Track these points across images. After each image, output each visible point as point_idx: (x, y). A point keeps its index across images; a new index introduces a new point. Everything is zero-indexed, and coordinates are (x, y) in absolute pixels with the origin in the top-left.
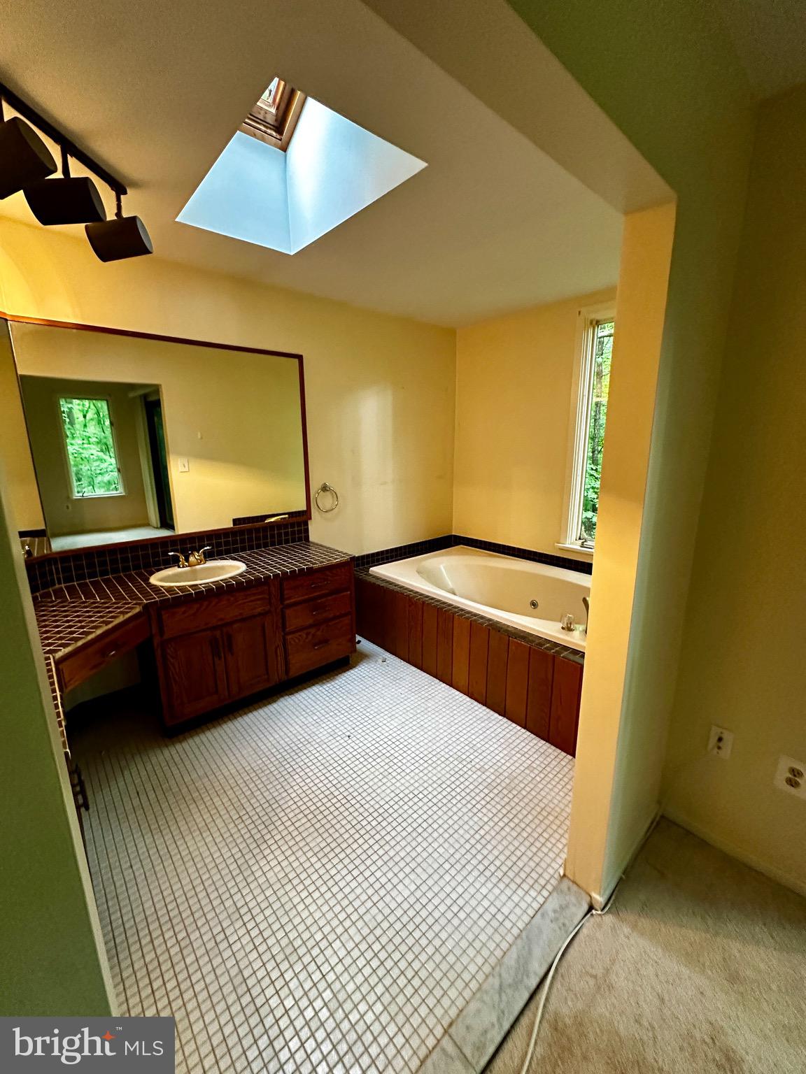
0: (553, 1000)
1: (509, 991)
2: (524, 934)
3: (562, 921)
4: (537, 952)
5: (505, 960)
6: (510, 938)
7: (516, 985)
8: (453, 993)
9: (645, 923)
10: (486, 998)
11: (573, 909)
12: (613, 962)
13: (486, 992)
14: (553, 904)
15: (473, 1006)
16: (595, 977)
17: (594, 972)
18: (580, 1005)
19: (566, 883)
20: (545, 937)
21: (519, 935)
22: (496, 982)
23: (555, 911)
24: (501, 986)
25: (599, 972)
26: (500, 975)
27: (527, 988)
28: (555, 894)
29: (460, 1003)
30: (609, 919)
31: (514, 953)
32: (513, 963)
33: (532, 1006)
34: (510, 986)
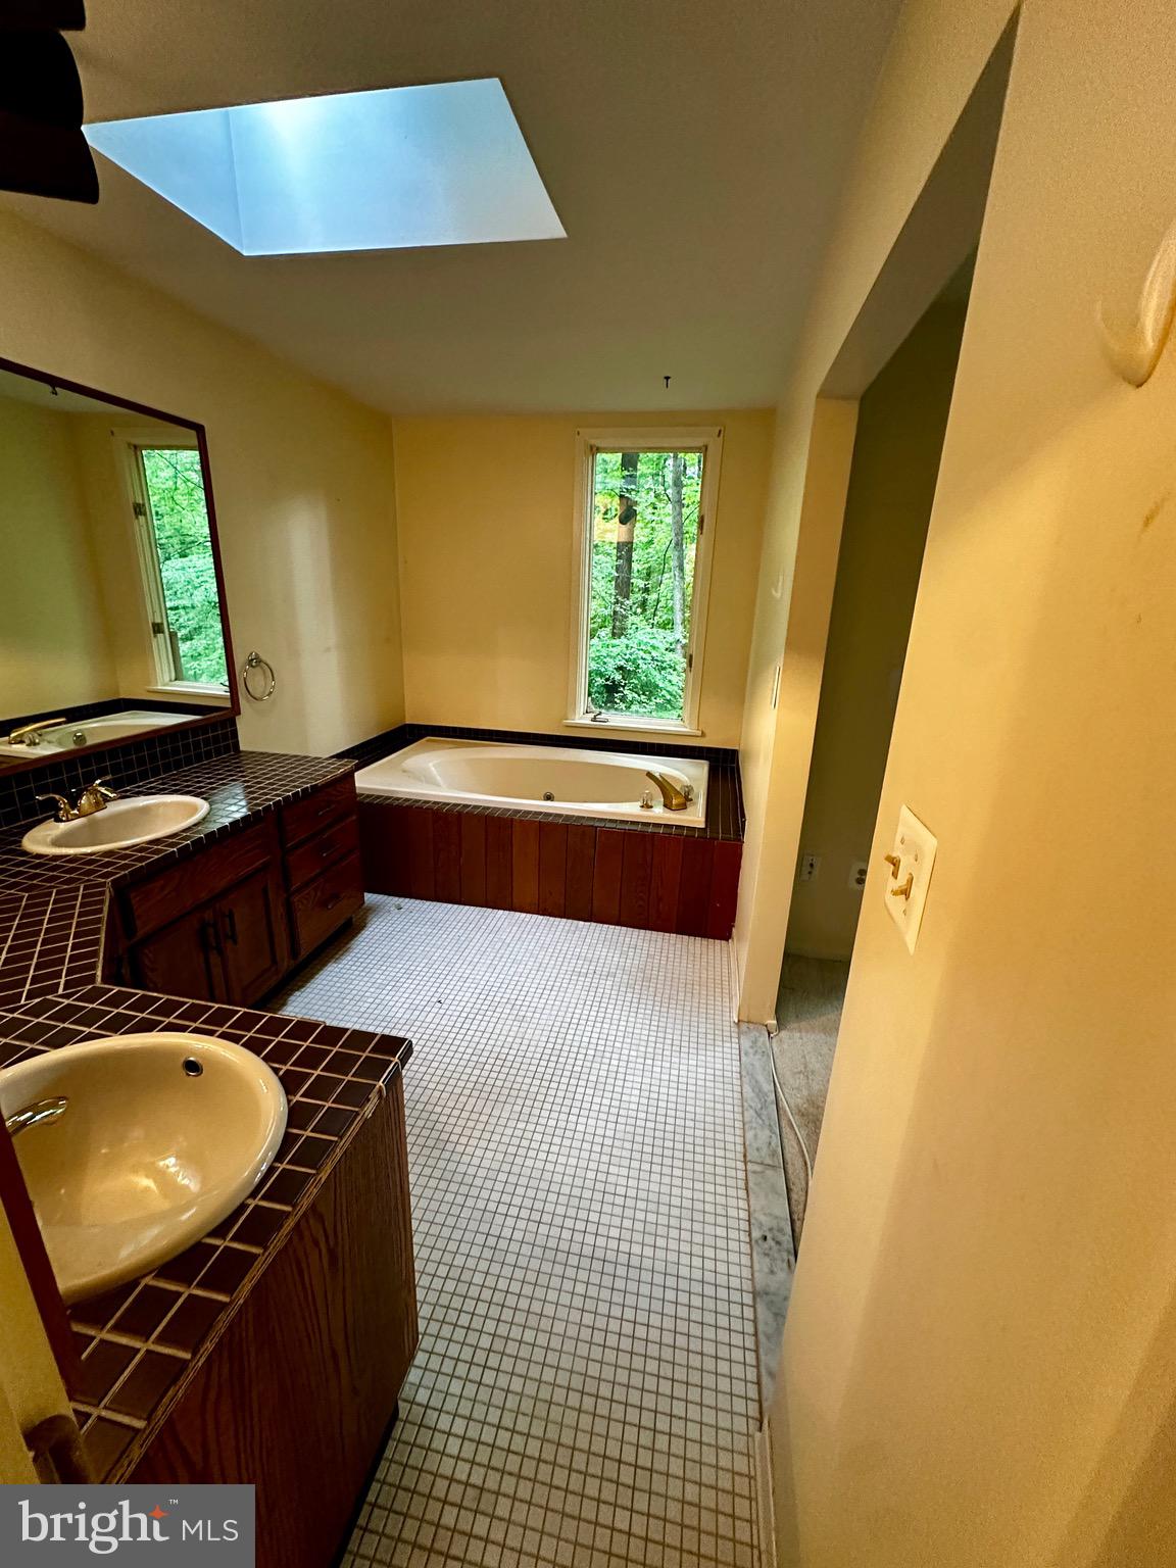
0: (789, 1100)
1: (764, 1112)
2: (744, 1073)
3: (760, 1051)
4: (761, 1078)
5: (745, 1095)
6: (738, 1082)
7: (764, 1106)
8: (730, 1138)
9: (803, 1024)
10: (754, 1125)
11: (761, 1039)
12: (804, 1057)
13: (751, 1122)
14: (746, 1043)
15: (750, 1135)
16: (800, 1072)
17: (799, 1069)
18: (805, 1093)
19: (744, 1027)
20: (758, 1066)
21: (741, 1077)
22: (752, 1112)
23: (752, 1047)
24: (756, 1112)
25: (802, 1068)
26: (751, 1107)
27: (772, 1103)
28: (742, 1037)
29: (739, 1140)
30: (783, 1034)
31: (747, 1089)
32: (752, 1095)
33: (781, 1112)
34: (762, 1108)
